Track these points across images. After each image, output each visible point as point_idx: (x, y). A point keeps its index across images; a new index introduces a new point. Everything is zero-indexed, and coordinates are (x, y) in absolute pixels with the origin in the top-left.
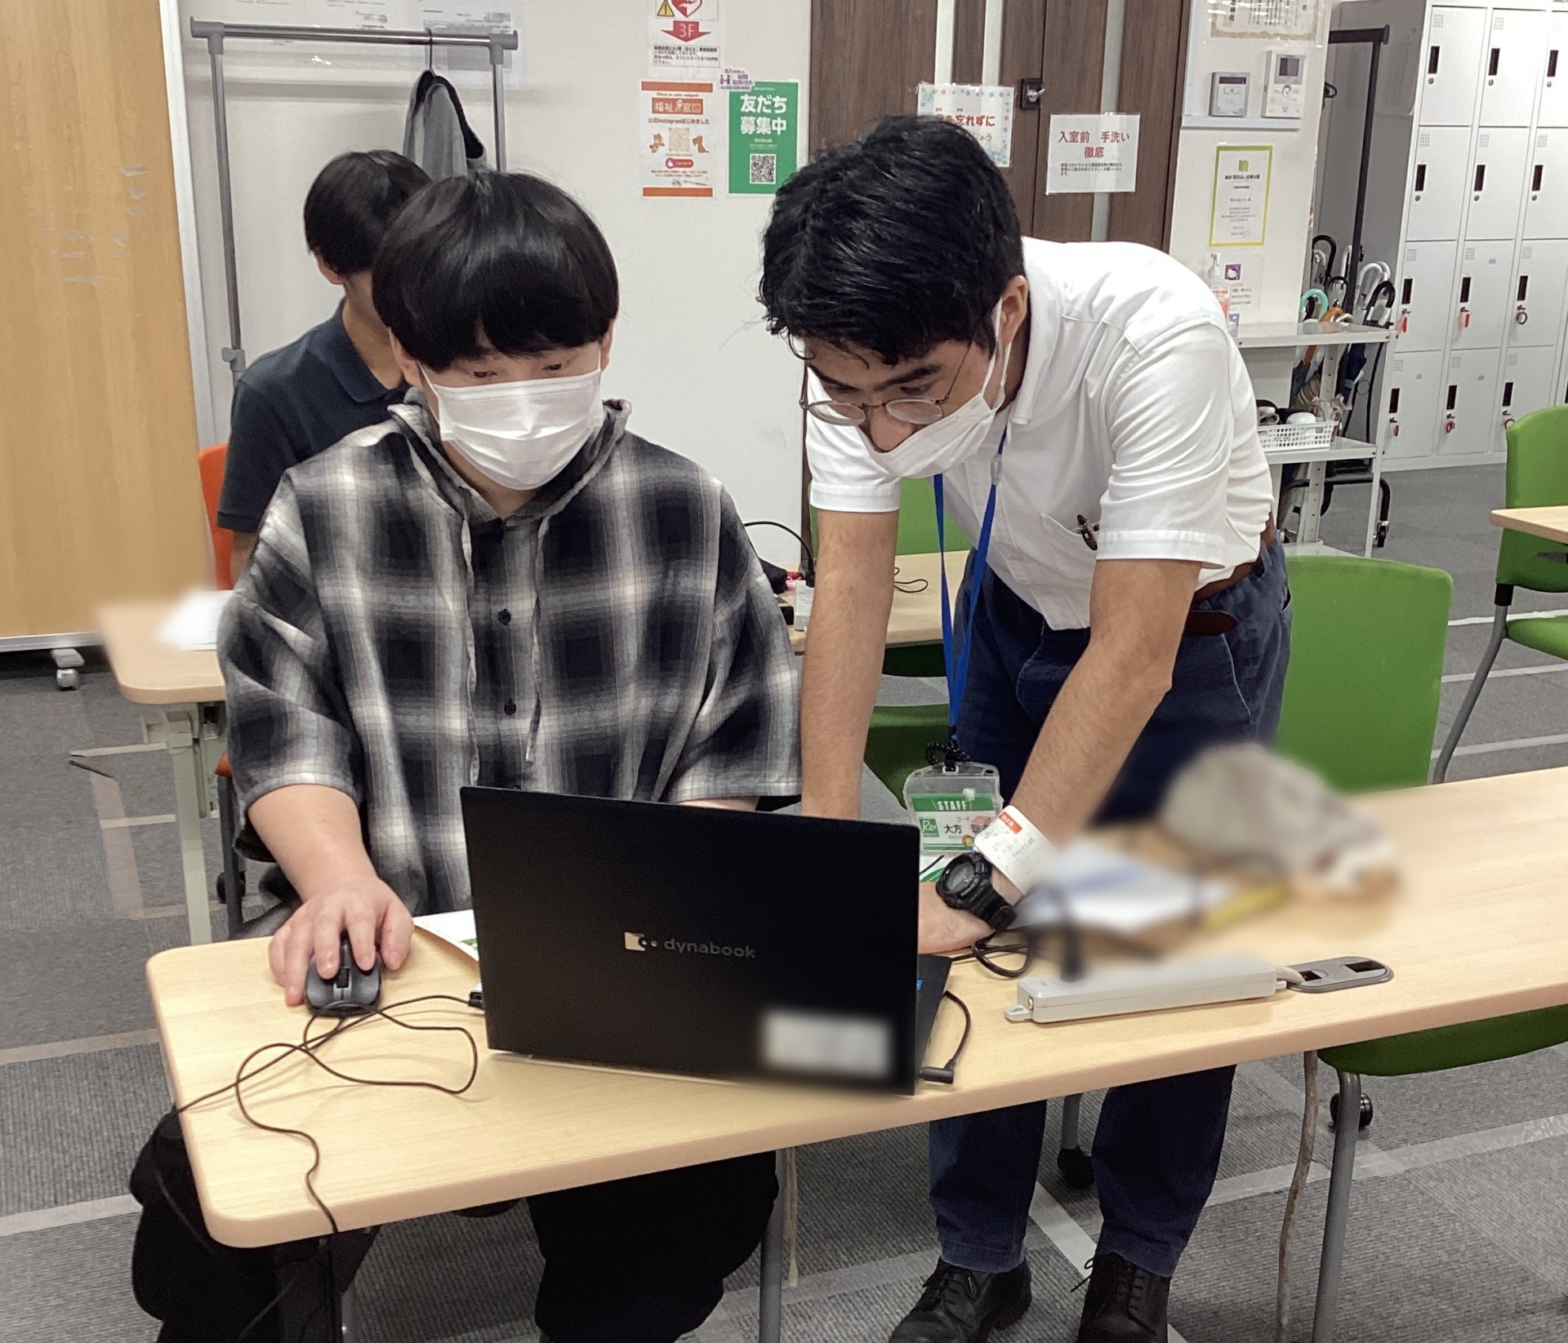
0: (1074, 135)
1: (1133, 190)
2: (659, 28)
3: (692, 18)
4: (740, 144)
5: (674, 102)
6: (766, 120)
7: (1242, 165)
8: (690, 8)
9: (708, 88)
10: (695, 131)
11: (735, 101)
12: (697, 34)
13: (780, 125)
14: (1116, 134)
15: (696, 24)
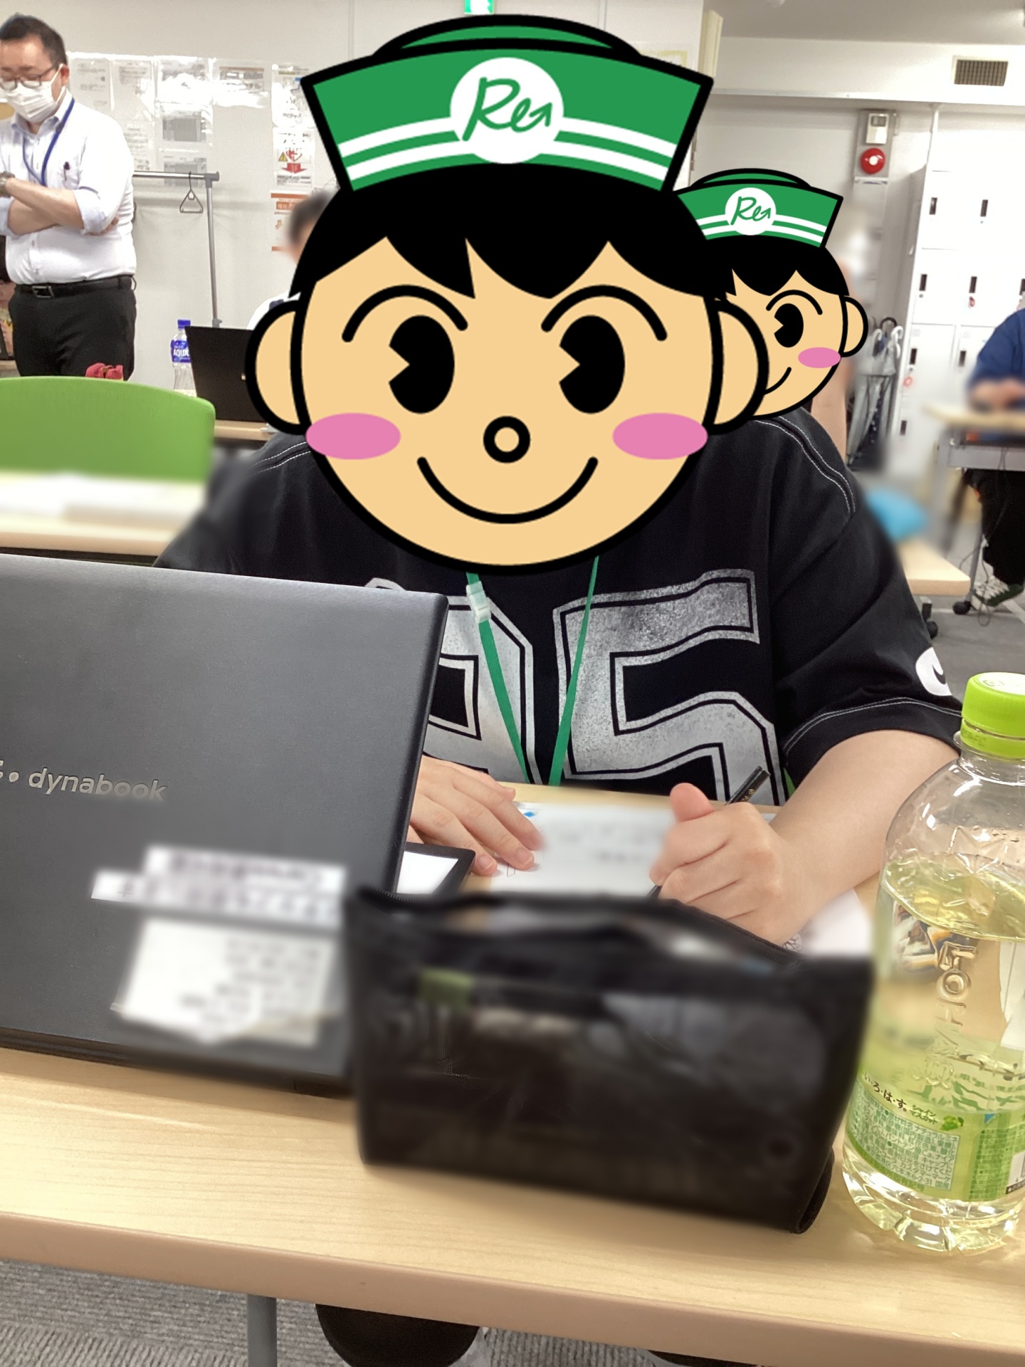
3: (297, 162)
5: (288, 203)
8: (296, 157)
12: (299, 170)
15: (299, 165)
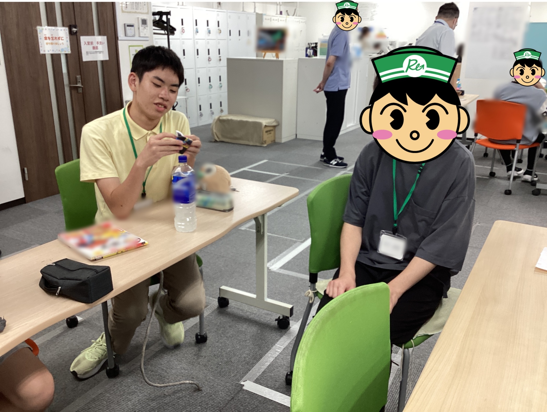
0: (88, 43)
1: (107, 59)
14: (100, 42)
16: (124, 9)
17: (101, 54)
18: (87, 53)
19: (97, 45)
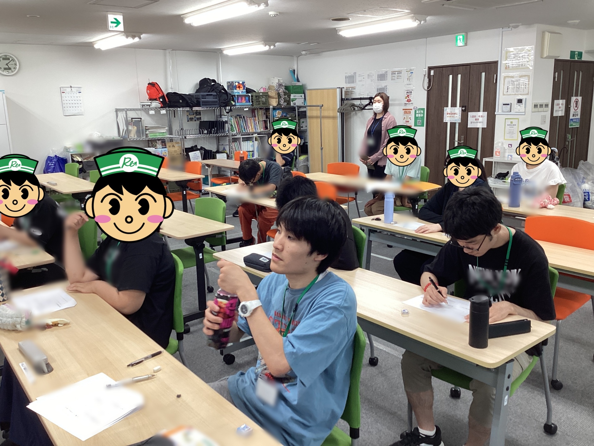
0: (473, 116)
1: (486, 127)
2: (405, 101)
3: (410, 99)
4: (416, 118)
5: (407, 112)
6: (419, 114)
7: (511, 122)
8: (409, 97)
9: (412, 109)
10: (410, 116)
11: (415, 111)
12: (410, 101)
13: (422, 115)
14: (482, 116)
16: (505, 93)
17: (481, 124)
18: (471, 122)
19: (478, 118)
